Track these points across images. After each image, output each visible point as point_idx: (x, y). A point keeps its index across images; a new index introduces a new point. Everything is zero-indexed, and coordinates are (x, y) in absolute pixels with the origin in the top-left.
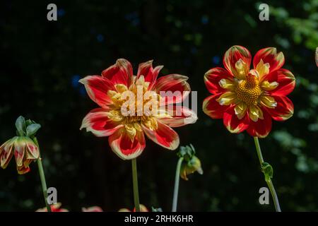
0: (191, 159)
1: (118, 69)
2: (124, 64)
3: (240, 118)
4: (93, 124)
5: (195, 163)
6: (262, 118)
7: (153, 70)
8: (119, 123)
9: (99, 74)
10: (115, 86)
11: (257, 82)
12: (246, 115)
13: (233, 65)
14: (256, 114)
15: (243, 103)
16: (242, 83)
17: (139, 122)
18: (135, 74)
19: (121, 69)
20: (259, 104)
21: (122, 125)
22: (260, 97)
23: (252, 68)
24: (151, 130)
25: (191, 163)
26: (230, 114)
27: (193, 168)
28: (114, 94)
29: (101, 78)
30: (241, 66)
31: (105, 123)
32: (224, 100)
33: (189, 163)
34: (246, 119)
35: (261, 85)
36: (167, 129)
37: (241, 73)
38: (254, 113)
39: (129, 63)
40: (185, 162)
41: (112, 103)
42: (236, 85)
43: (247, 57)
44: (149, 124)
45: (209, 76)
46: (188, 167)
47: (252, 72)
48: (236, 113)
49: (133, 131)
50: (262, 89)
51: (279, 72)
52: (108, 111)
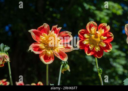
0: (66, 65)
1: (43, 27)
2: (46, 26)
3: (91, 50)
4: (34, 49)
5: (67, 67)
6: (100, 50)
7: (57, 29)
8: (44, 49)
9: (37, 29)
10: (43, 34)
11: (99, 36)
12: (94, 49)
13: (90, 29)
14: (97, 49)
15: (93, 44)
16: (93, 36)
17: (52, 49)
18: (51, 30)
19: (45, 27)
20: (99, 45)
21: (45, 50)
22: (100, 42)
23: (97, 30)
24: (57, 52)
25: (66, 67)
26: (87, 48)
27: (66, 69)
28: (42, 37)
29: (37, 31)
30: (93, 29)
31: (38, 49)
32: (85, 42)
33: (65, 67)
34: (93, 50)
35: (100, 37)
36: (63, 53)
37: (93, 32)
38: (97, 48)
39: (48, 25)
40: (63, 66)
41: (41, 41)
42: (91, 37)
43: (96, 26)
44: (56, 50)
45: (80, 32)
46: (64, 68)
47: (97, 32)
48: (90, 48)
49: (49, 53)
50: (101, 39)
51: (108, 33)
52: (40, 44)
